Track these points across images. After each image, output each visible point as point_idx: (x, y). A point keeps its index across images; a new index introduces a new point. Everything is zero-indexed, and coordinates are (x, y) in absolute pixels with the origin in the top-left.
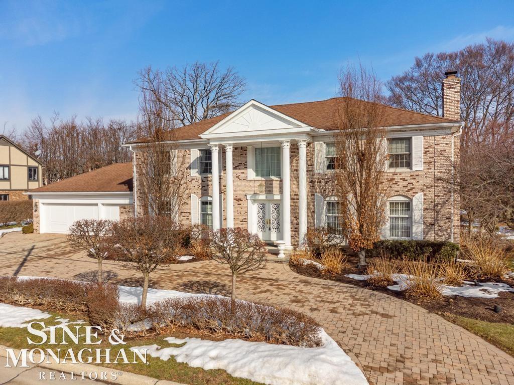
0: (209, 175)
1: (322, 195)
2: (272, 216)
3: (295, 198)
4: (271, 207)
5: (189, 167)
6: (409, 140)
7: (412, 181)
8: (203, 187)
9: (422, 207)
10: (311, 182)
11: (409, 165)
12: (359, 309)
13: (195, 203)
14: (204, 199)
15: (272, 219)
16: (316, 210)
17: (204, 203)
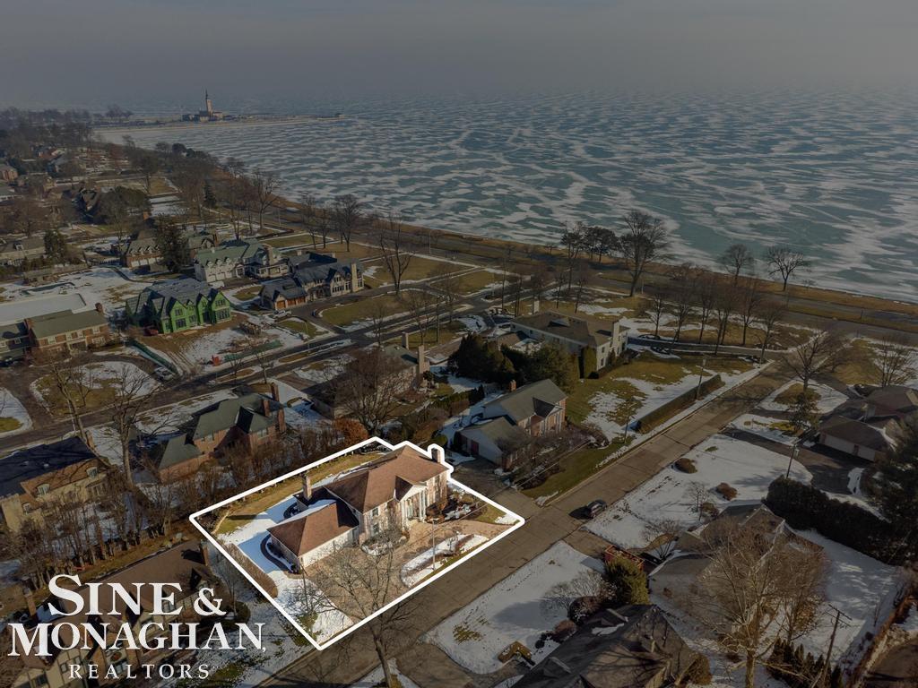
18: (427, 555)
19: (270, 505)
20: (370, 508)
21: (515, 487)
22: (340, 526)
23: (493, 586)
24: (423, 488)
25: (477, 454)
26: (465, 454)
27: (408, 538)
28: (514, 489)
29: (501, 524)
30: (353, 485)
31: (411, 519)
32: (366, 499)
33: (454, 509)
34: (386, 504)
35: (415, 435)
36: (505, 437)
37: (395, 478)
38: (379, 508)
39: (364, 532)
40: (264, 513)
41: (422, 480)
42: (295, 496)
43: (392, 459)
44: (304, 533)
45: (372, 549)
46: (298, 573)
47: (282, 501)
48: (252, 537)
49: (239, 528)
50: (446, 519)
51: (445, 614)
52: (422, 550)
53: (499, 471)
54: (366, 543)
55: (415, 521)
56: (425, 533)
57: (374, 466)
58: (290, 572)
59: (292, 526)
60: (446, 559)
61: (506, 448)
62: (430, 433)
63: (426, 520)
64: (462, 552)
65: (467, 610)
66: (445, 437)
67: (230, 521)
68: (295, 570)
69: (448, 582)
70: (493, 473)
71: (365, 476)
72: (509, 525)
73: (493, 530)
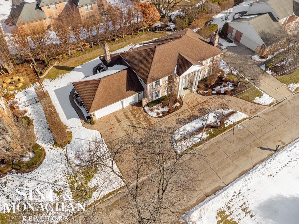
18: (196, 124)
19: (85, 61)
20: (153, 80)
21: (269, 72)
22: (127, 90)
23: (254, 166)
24: (200, 67)
25: (239, 42)
26: (230, 41)
27: (181, 104)
28: (268, 74)
29: (259, 104)
30: (142, 57)
31: (185, 89)
32: (151, 71)
33: (220, 84)
34: (167, 77)
35: (193, 22)
36: (267, 31)
37: (177, 55)
38: (161, 80)
39: (147, 97)
40: (80, 67)
41: (200, 60)
42: (100, 57)
43: (177, 38)
44: (97, 93)
45: (152, 110)
46: (90, 123)
47: (94, 59)
48: (66, 85)
49: (60, 76)
50: (213, 92)
51: (208, 190)
52: (192, 118)
53: (256, 58)
54: (148, 105)
55: (188, 91)
56: (195, 103)
57: (161, 42)
58: (85, 121)
59: (89, 85)
60: (211, 131)
61: (267, 39)
62: (204, 22)
63: (197, 91)
64: (226, 126)
65: (230, 191)
66: (216, 25)
67: (56, 69)
68: (88, 121)
69: (213, 154)
70: (251, 58)
71: (153, 50)
72: (266, 106)
73: (251, 108)
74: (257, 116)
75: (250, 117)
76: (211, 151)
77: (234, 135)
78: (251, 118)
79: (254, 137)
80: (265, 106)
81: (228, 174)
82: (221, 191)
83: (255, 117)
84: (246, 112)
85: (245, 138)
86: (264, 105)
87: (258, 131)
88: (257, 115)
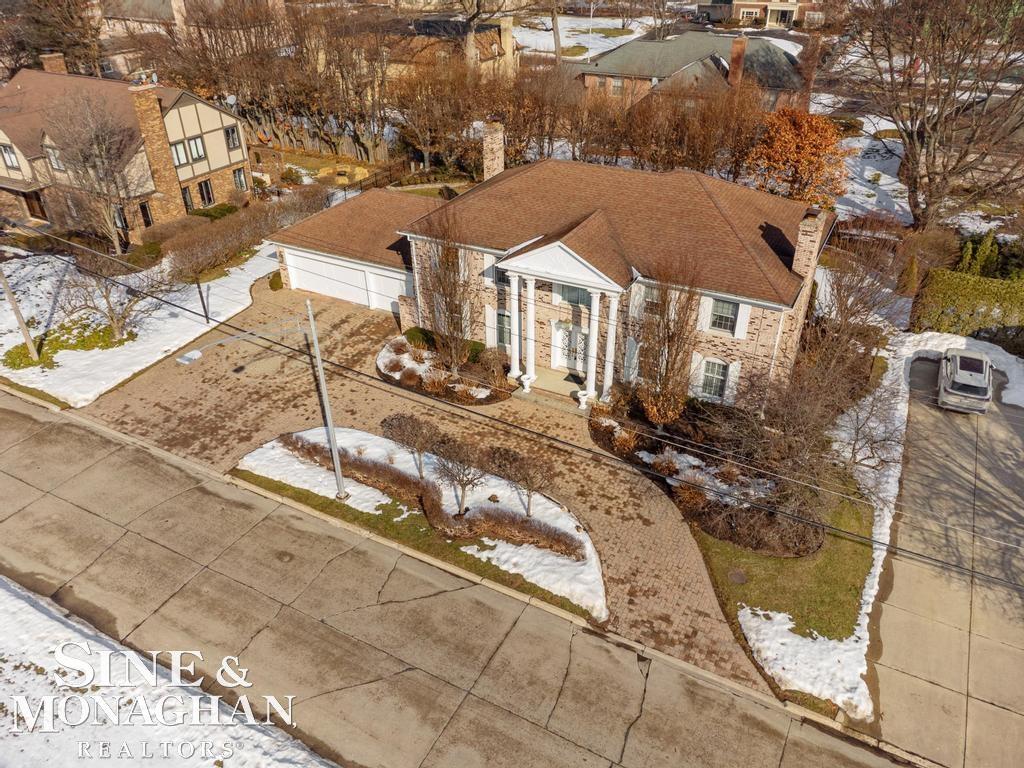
0: (507, 288)
1: (635, 339)
2: (580, 347)
3: (603, 336)
4: (580, 338)
5: (483, 274)
6: (736, 305)
7: (732, 347)
8: (499, 300)
9: (737, 374)
10: (625, 323)
11: (732, 329)
12: (630, 510)
13: (490, 314)
14: (501, 312)
15: (578, 349)
16: (627, 354)
17: (500, 316)
50: (641, 452)
60: (407, 513)
64: (469, 549)
72: (765, 677)
73: (676, 618)
74: (641, 659)
75: (610, 627)
76: (297, 547)
77: (435, 595)
78: (602, 636)
79: (474, 675)
80: (759, 679)
81: (186, 630)
82: (86, 630)
83: (628, 648)
84: (631, 602)
85: (442, 641)
86: (760, 669)
87: (531, 683)
88: (649, 652)
